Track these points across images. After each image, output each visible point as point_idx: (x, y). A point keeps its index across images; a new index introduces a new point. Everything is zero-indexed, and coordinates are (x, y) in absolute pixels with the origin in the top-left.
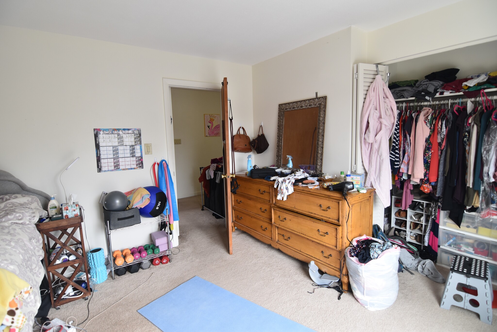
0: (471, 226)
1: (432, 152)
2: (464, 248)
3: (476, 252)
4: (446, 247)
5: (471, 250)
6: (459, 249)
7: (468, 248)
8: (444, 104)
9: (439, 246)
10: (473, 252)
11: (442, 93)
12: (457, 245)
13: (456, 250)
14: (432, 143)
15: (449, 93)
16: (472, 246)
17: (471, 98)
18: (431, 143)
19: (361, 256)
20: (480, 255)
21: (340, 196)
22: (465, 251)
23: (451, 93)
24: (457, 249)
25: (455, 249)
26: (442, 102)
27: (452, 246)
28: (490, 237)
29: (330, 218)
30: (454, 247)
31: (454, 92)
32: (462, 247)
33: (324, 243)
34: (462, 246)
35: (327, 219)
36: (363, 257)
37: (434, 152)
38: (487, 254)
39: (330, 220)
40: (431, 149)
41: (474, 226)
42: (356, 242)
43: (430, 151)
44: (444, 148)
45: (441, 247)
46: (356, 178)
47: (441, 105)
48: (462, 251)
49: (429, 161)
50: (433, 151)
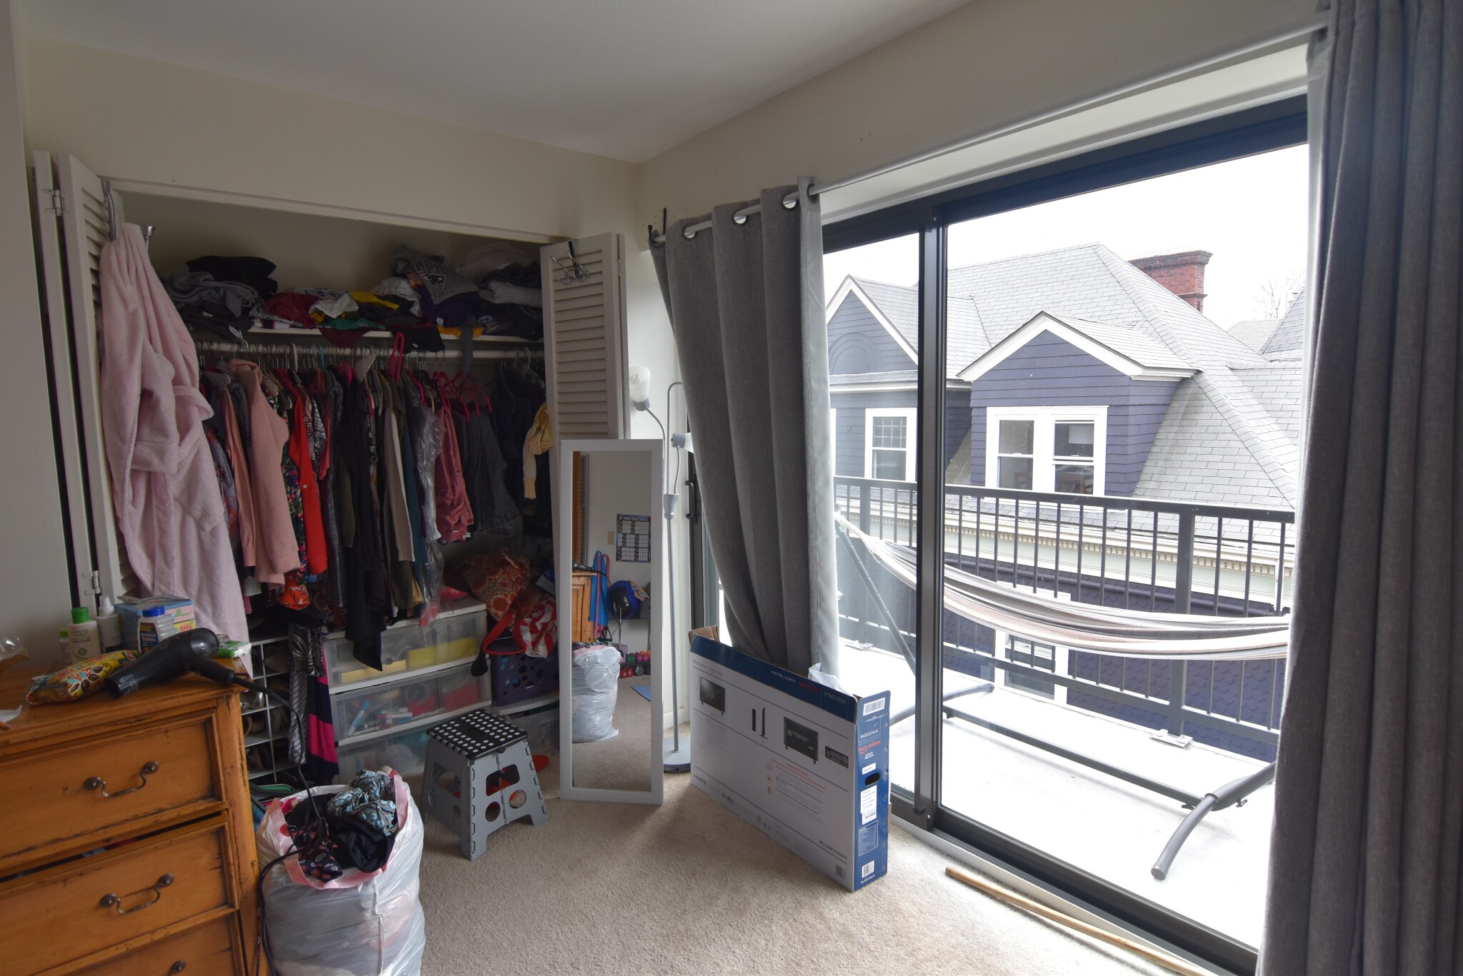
0: (393, 658)
1: (302, 489)
2: (391, 716)
3: (416, 712)
4: (352, 736)
5: (405, 713)
6: (384, 725)
7: (398, 710)
8: (281, 356)
9: (336, 744)
10: (410, 715)
11: (268, 324)
12: (376, 719)
13: (375, 731)
14: (298, 464)
15: (288, 326)
16: (401, 702)
17: (344, 348)
18: (295, 465)
19: (358, 852)
20: (422, 715)
21: (215, 692)
22: (398, 722)
23: (292, 326)
24: (377, 728)
25: (373, 729)
26: (274, 349)
27: (366, 726)
28: (434, 664)
29: (160, 810)
30: (369, 727)
31: (302, 326)
32: (388, 716)
33: (153, 932)
34: (385, 715)
35: (149, 821)
36: (364, 852)
37: (310, 488)
38: (438, 702)
39: (166, 816)
40: (299, 480)
41: (398, 656)
42: (284, 833)
43: (296, 487)
44: (327, 476)
45: (341, 743)
46: (179, 614)
47: (274, 356)
48: (388, 726)
49: (300, 515)
50: (305, 486)
